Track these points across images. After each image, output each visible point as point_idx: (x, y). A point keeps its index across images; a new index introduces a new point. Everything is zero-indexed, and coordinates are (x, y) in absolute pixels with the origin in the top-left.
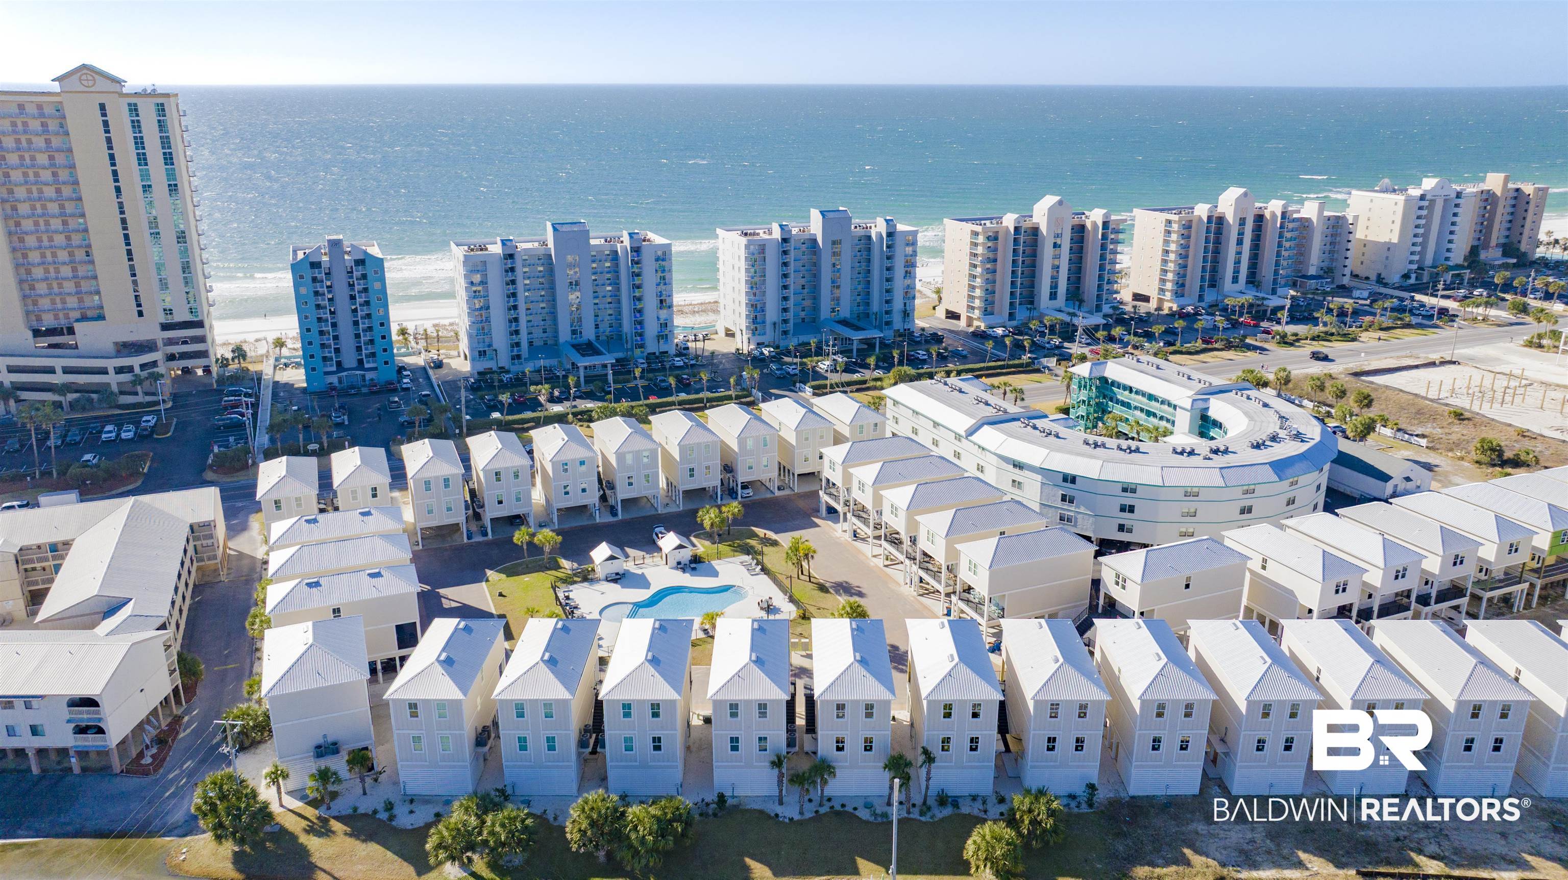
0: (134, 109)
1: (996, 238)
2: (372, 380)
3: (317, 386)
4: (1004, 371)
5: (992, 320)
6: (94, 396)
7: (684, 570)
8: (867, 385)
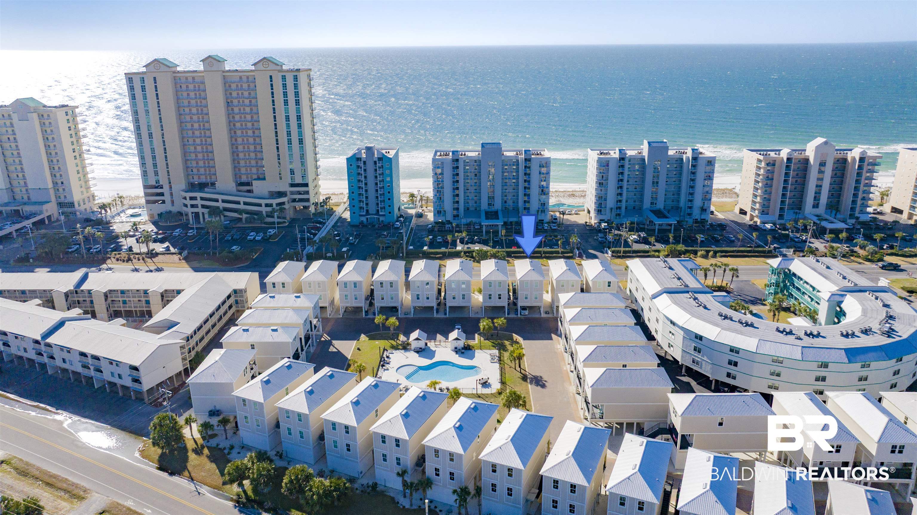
0: (284, 78)
1: (774, 165)
2: (382, 221)
3: (356, 222)
4: (749, 254)
5: (766, 218)
6: (256, 217)
7: (457, 352)
8: (649, 254)
